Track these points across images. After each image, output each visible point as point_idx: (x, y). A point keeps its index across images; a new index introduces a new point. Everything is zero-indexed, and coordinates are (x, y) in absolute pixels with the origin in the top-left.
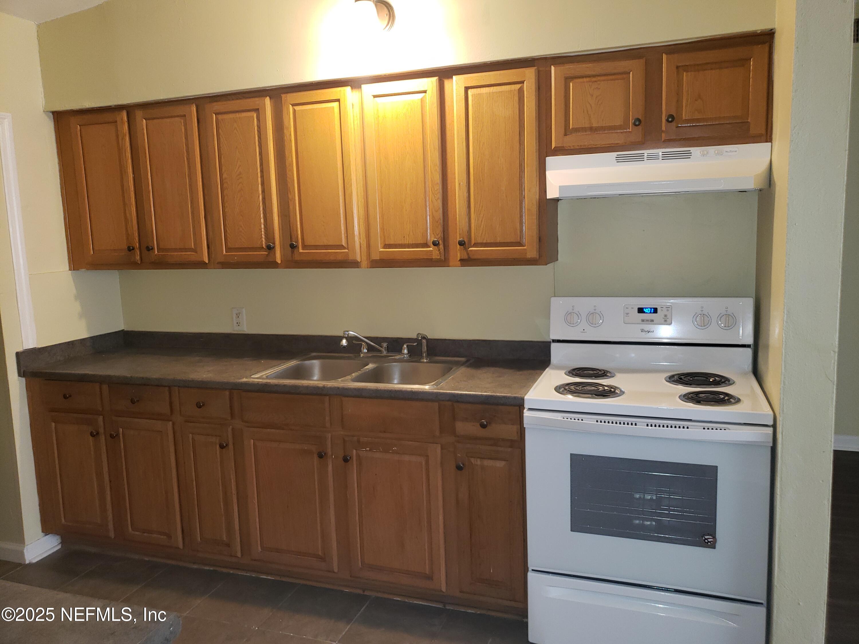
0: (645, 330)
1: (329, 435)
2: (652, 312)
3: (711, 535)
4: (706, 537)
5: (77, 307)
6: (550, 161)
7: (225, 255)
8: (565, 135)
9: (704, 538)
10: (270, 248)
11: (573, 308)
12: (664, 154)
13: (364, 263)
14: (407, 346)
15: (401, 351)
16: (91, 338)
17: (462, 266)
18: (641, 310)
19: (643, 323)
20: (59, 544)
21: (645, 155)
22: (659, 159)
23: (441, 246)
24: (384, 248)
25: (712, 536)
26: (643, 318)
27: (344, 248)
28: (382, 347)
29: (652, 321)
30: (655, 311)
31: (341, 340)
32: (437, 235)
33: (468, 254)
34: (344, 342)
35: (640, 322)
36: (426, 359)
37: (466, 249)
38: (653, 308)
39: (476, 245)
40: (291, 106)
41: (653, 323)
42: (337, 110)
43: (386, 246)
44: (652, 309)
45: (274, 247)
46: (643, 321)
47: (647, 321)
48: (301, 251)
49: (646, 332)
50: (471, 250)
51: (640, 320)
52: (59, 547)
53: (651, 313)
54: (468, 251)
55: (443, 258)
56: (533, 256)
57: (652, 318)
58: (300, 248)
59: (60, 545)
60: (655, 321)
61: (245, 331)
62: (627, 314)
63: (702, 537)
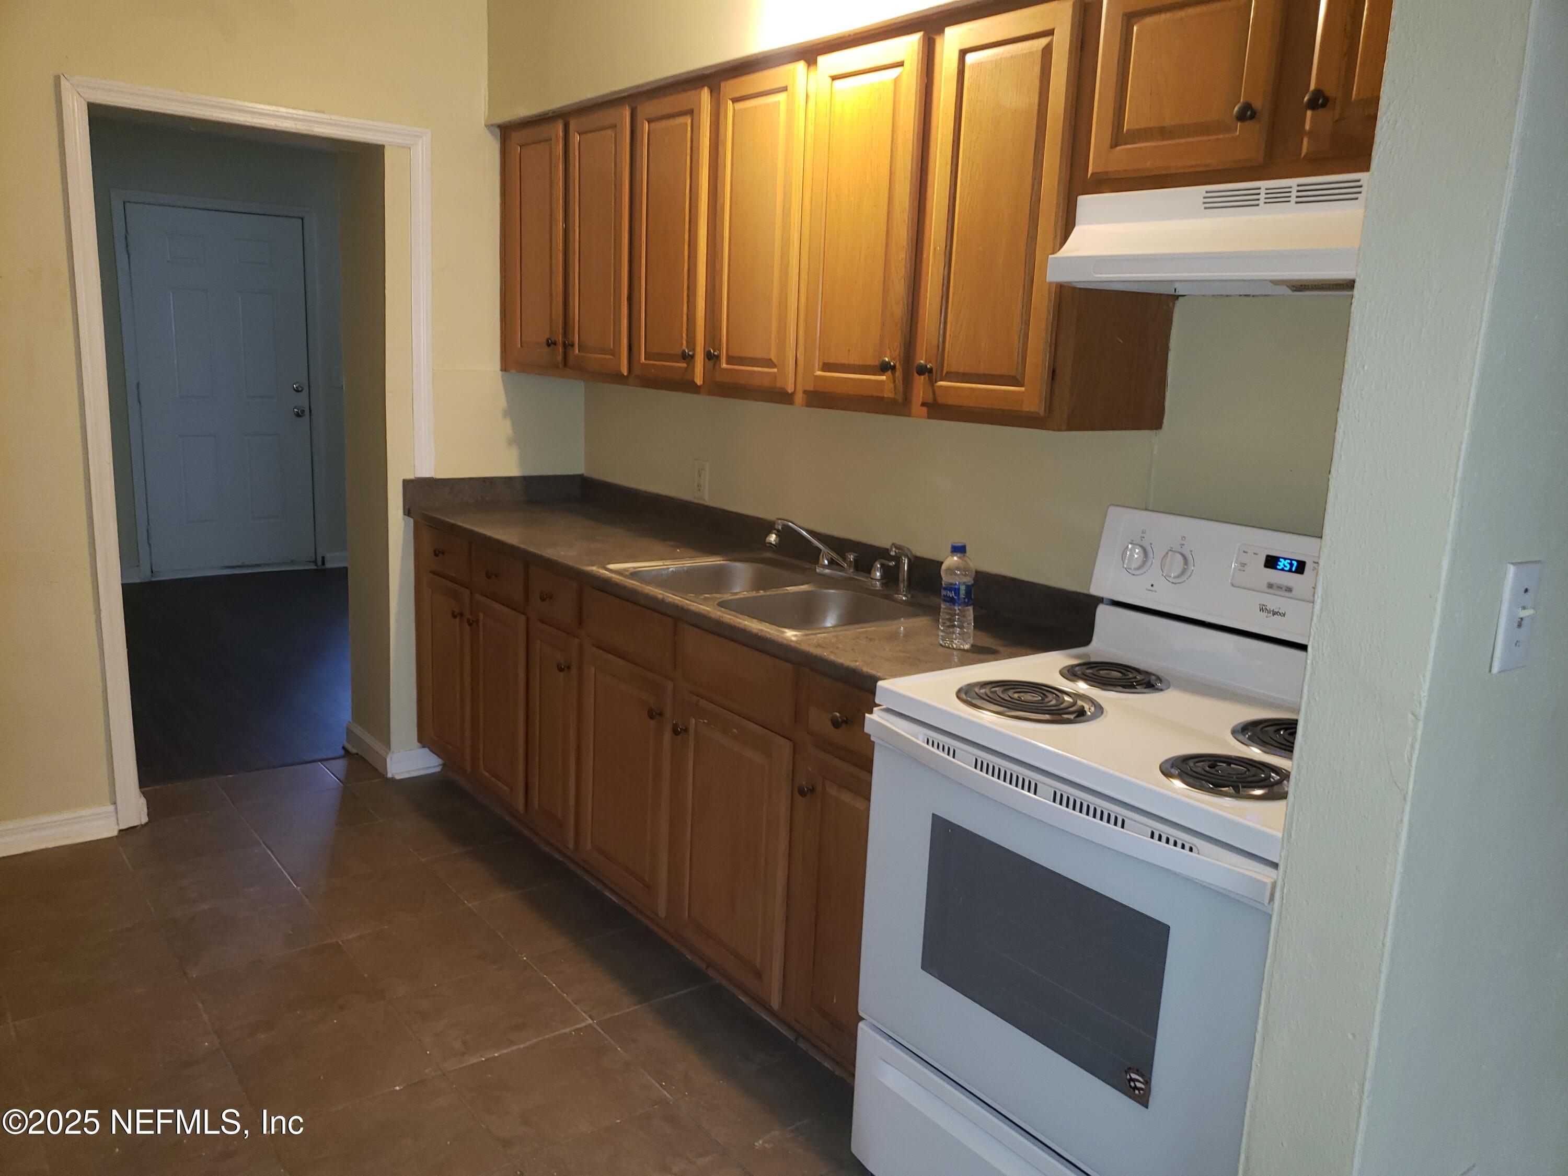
0: (1268, 609)
1: (670, 685)
2: (1294, 569)
3: (1142, 1076)
4: (1134, 1076)
5: (506, 428)
6: (1086, 203)
7: (643, 365)
8: (1115, 144)
9: (1128, 1077)
10: (688, 358)
11: (1143, 535)
12: (1301, 189)
13: (799, 397)
14: (882, 565)
15: (869, 573)
16: (524, 478)
17: (930, 416)
18: (1271, 562)
19: (1270, 591)
20: (440, 765)
21: (1263, 191)
22: (1289, 201)
23: (898, 373)
24: (823, 370)
25: (1142, 1078)
26: (1273, 581)
27: (774, 366)
28: (844, 559)
29: (1289, 590)
30: (1301, 568)
31: (770, 532)
32: (895, 351)
33: (934, 394)
34: (773, 538)
35: (1264, 587)
36: (905, 596)
37: (932, 382)
38: (1297, 561)
39: (950, 376)
40: (730, 102)
41: (1287, 594)
42: (783, 107)
43: (826, 367)
44: (1295, 563)
45: (693, 357)
46: (1270, 586)
47: (1280, 588)
48: (724, 366)
49: (1269, 612)
50: (941, 386)
51: (1266, 585)
52: (438, 769)
53: (1290, 570)
54: (936, 388)
55: (900, 398)
56: (1033, 409)
57: (1289, 584)
58: (724, 360)
59: (441, 767)
60: (1294, 591)
61: (705, 500)
62: (1244, 565)
63: (1126, 1072)
